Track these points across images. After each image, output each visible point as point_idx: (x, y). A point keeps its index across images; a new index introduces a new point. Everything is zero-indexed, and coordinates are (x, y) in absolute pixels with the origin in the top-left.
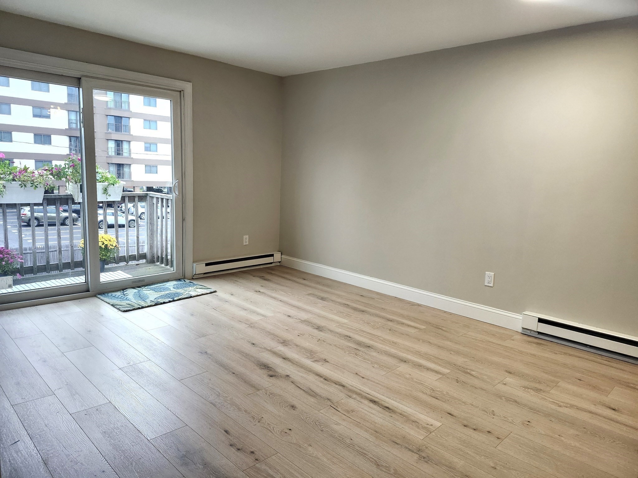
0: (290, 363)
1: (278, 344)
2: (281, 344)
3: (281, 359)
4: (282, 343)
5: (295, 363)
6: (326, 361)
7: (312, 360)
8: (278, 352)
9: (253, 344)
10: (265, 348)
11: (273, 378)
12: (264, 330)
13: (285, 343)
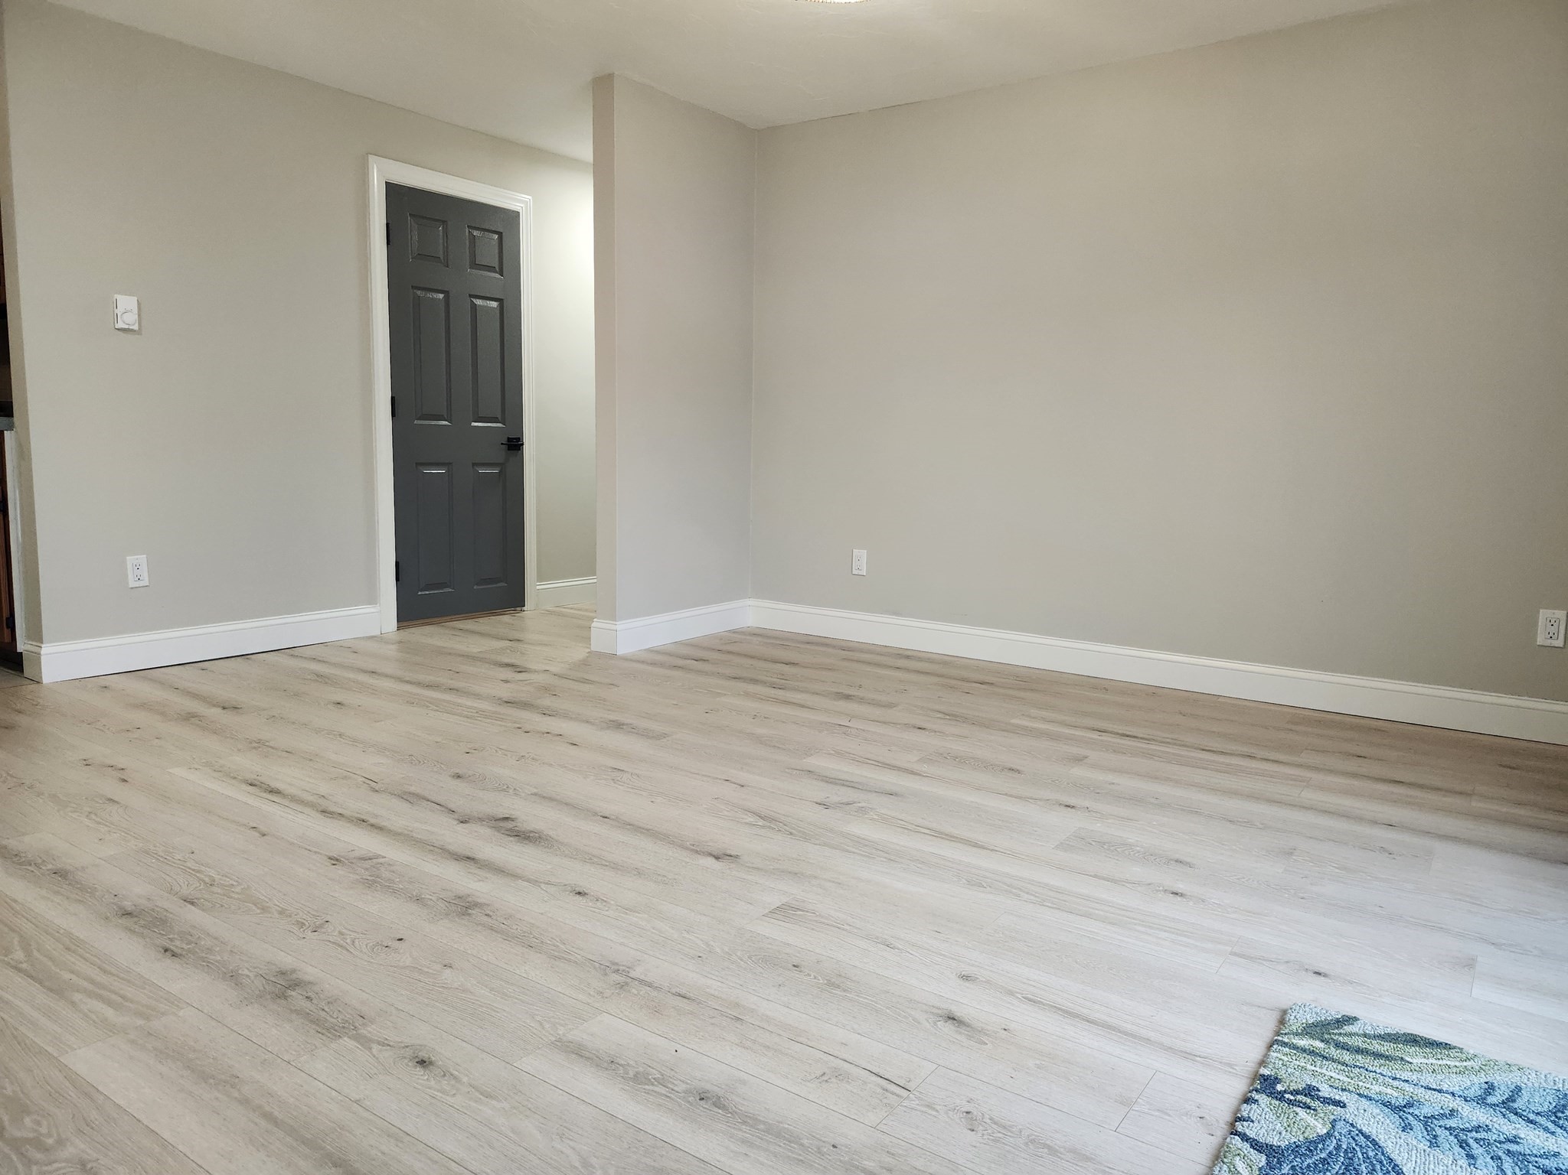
0: (451, 848)
1: (487, 902)
2: (479, 901)
3: (479, 856)
4: (476, 905)
5: (436, 850)
6: (335, 860)
7: (381, 860)
8: (488, 875)
9: (579, 893)
10: (535, 882)
11: (502, 816)
12: (556, 958)
13: (464, 907)
